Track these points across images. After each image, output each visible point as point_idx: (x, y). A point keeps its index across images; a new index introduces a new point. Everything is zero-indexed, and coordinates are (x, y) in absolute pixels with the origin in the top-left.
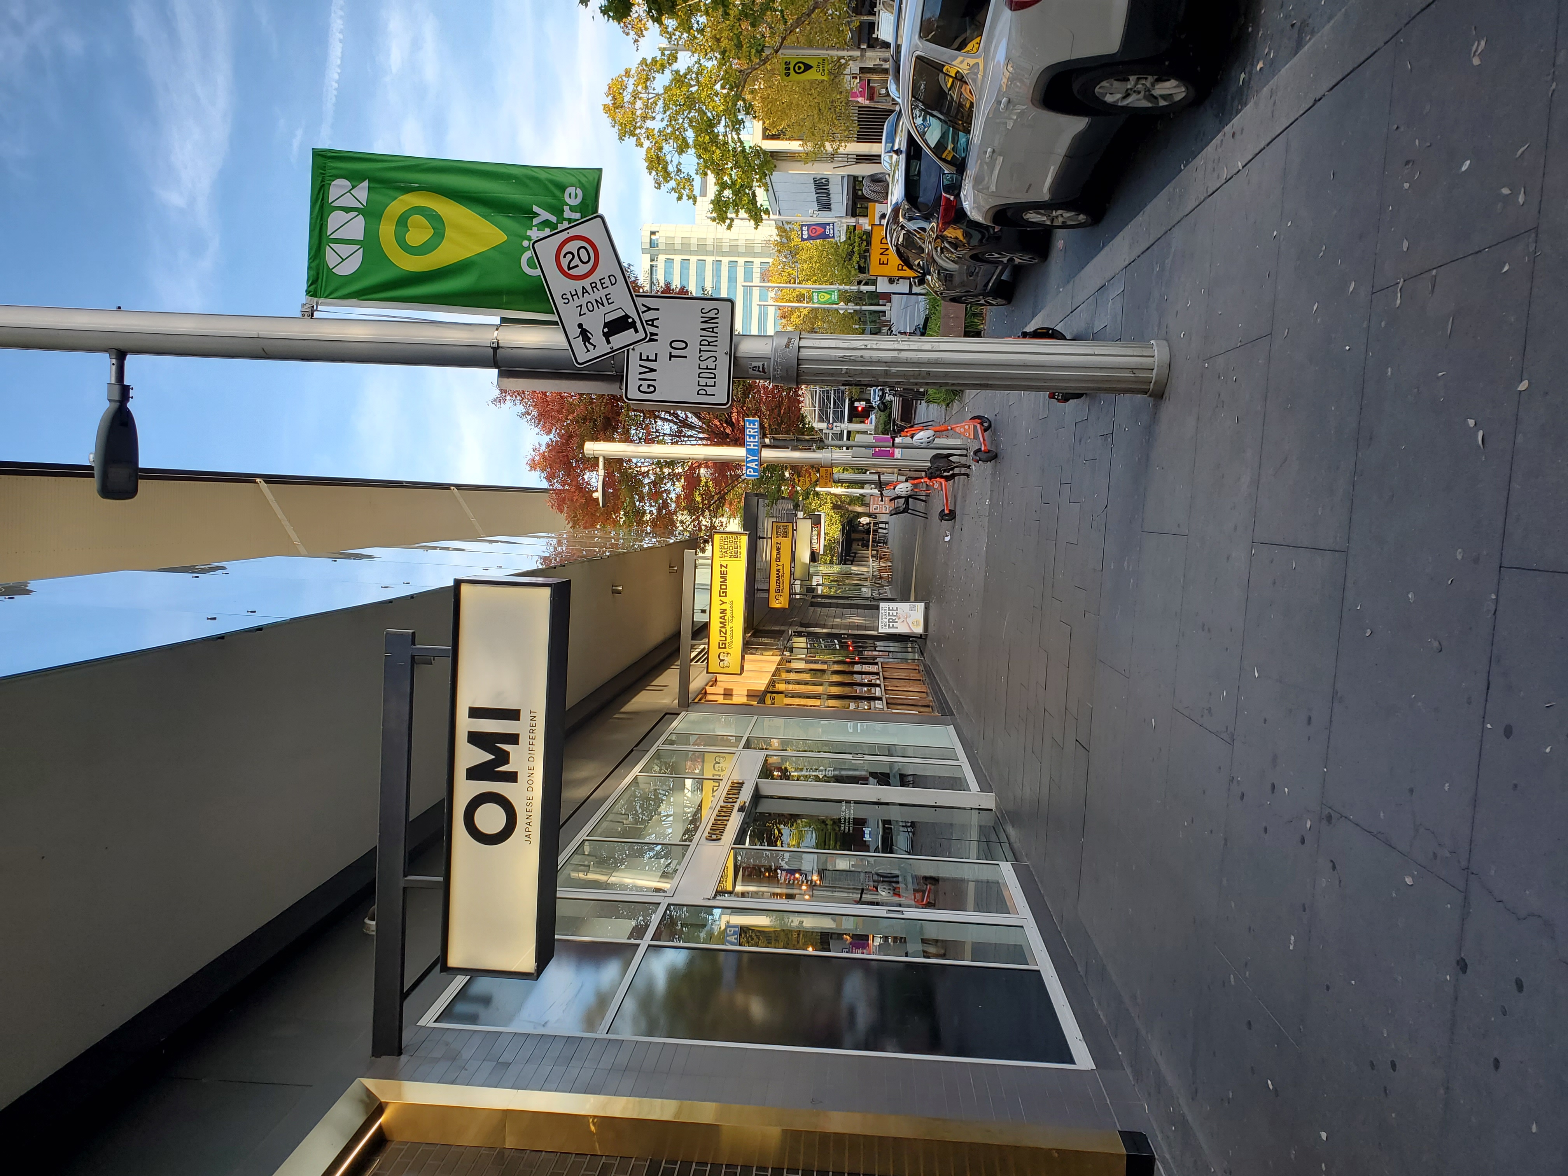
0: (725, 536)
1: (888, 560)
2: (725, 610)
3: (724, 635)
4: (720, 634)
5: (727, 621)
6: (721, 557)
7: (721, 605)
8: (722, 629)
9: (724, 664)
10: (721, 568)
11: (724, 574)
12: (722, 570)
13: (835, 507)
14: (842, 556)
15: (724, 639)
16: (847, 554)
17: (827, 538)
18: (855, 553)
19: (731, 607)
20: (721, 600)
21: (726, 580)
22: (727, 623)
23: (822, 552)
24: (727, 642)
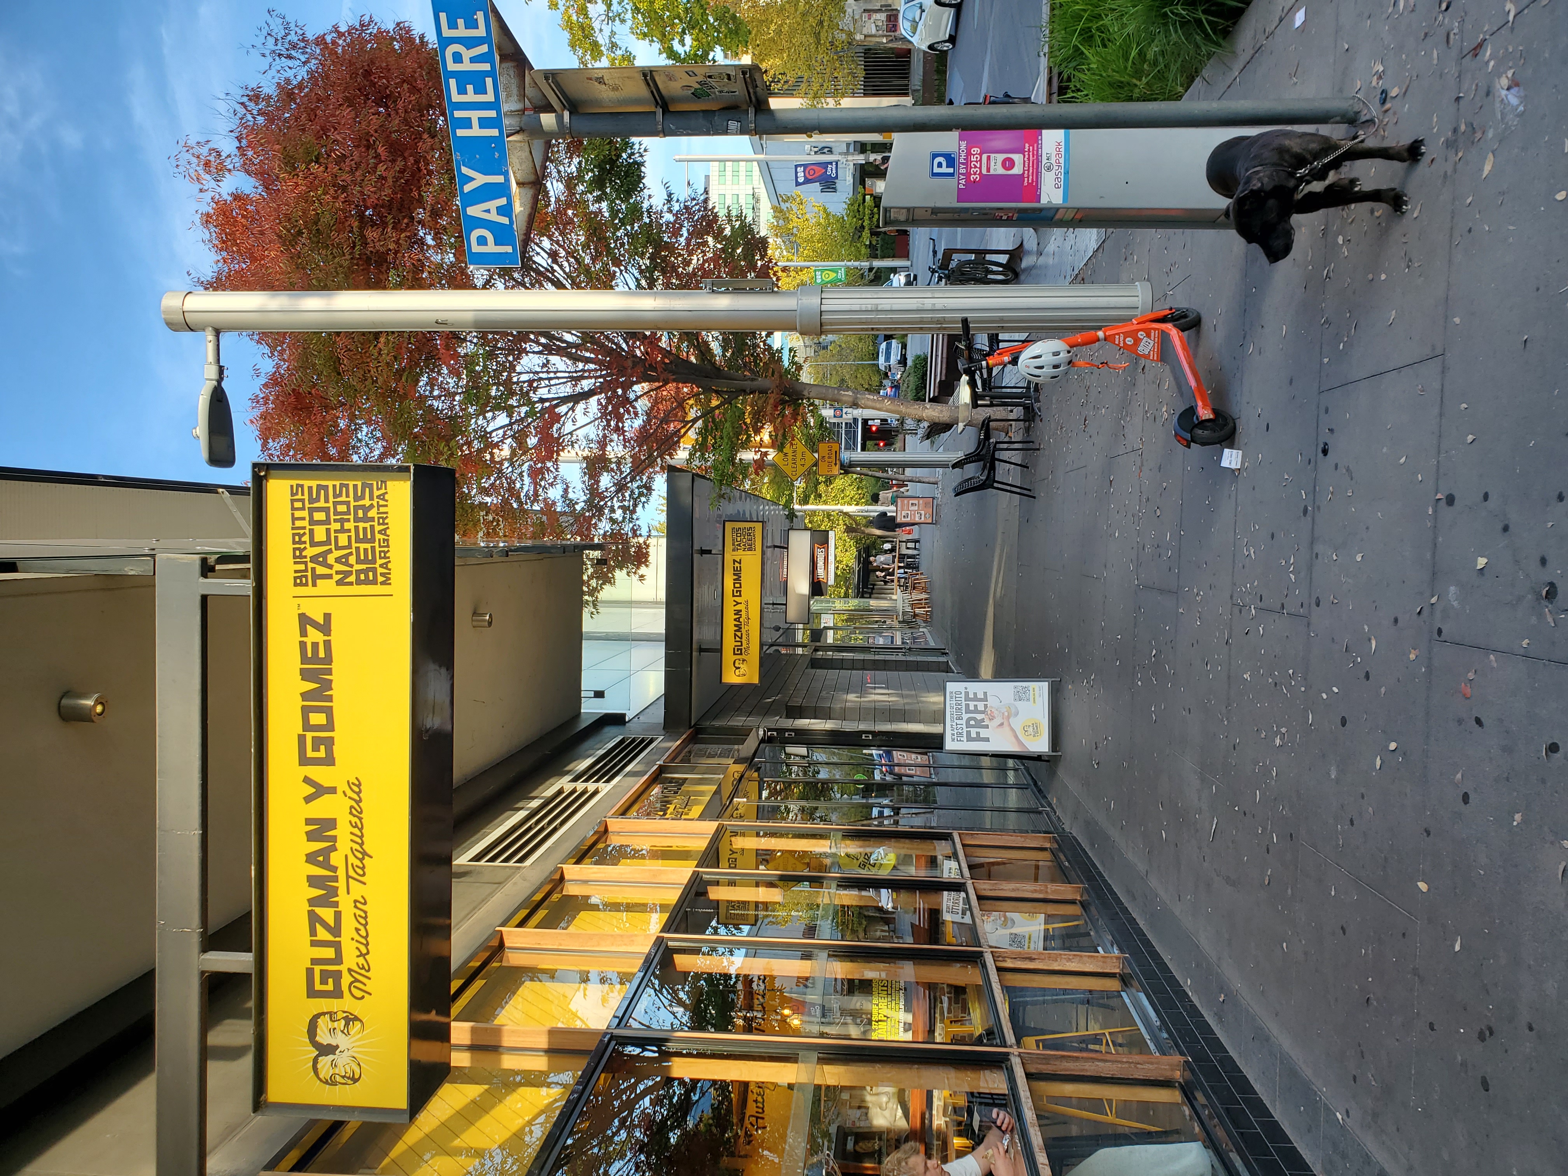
0: (314, 484)
1: (924, 590)
2: (331, 823)
3: (328, 937)
4: (313, 932)
5: (341, 873)
6: (300, 581)
7: (308, 799)
8: (320, 911)
9: (334, 1065)
10: (303, 633)
11: (315, 659)
12: (309, 640)
13: (849, 530)
14: (858, 588)
15: (329, 953)
16: (865, 585)
17: (841, 566)
18: (874, 585)
19: (356, 811)
20: (307, 780)
21: (328, 685)
22: (341, 884)
23: (831, 581)
24: (343, 968)
